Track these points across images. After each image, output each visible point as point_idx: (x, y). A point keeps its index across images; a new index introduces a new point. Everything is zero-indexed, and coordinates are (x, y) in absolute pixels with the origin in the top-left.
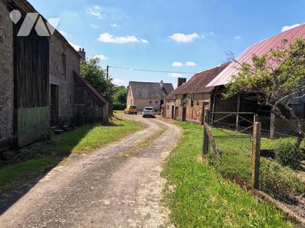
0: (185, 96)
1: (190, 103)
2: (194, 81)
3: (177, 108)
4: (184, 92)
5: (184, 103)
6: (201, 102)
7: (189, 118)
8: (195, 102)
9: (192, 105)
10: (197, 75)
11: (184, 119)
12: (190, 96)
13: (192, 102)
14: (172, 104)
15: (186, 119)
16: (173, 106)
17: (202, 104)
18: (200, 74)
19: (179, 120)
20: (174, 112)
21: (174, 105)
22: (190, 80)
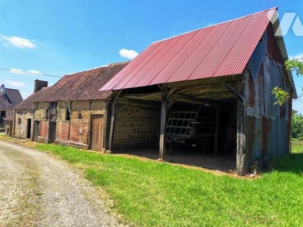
0: (53, 104)
1: (64, 115)
2: (65, 85)
3: (38, 122)
4: (52, 100)
5: (52, 116)
6: (87, 114)
7: (63, 138)
8: (74, 115)
9: (68, 118)
10: (67, 77)
11: (52, 139)
12: (64, 105)
13: (68, 113)
14: (29, 116)
15: (57, 140)
16: (29, 120)
17: (89, 116)
18: (72, 76)
19: (43, 141)
20: (32, 129)
21: (31, 117)
22: (57, 83)
